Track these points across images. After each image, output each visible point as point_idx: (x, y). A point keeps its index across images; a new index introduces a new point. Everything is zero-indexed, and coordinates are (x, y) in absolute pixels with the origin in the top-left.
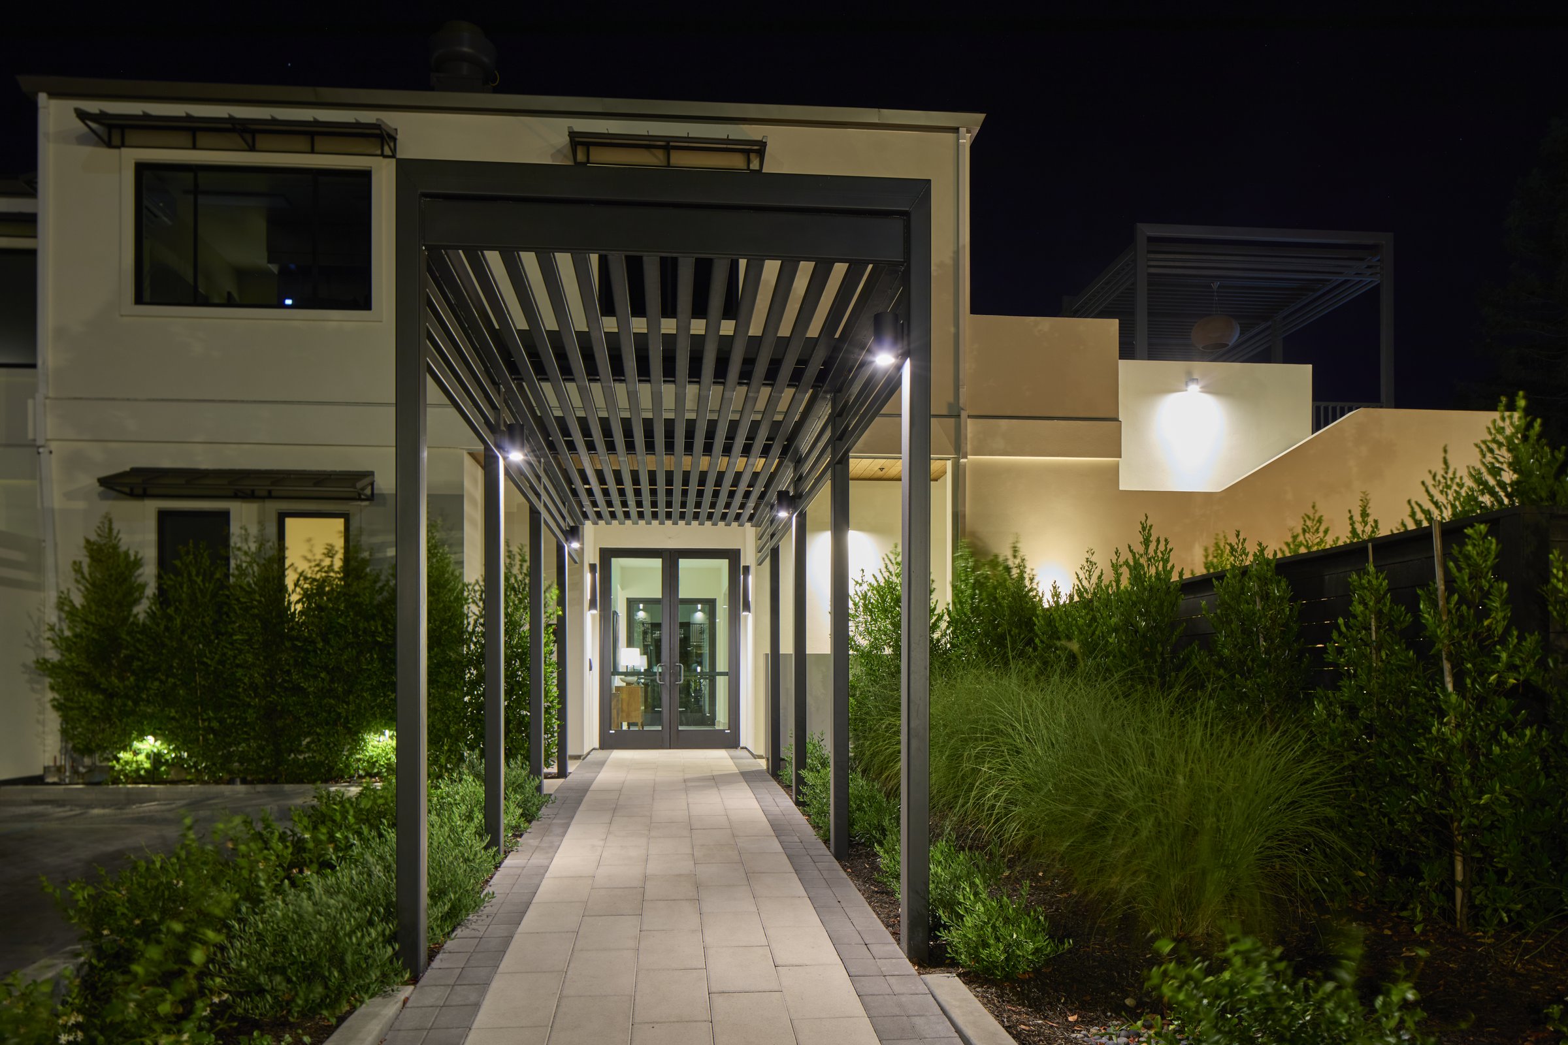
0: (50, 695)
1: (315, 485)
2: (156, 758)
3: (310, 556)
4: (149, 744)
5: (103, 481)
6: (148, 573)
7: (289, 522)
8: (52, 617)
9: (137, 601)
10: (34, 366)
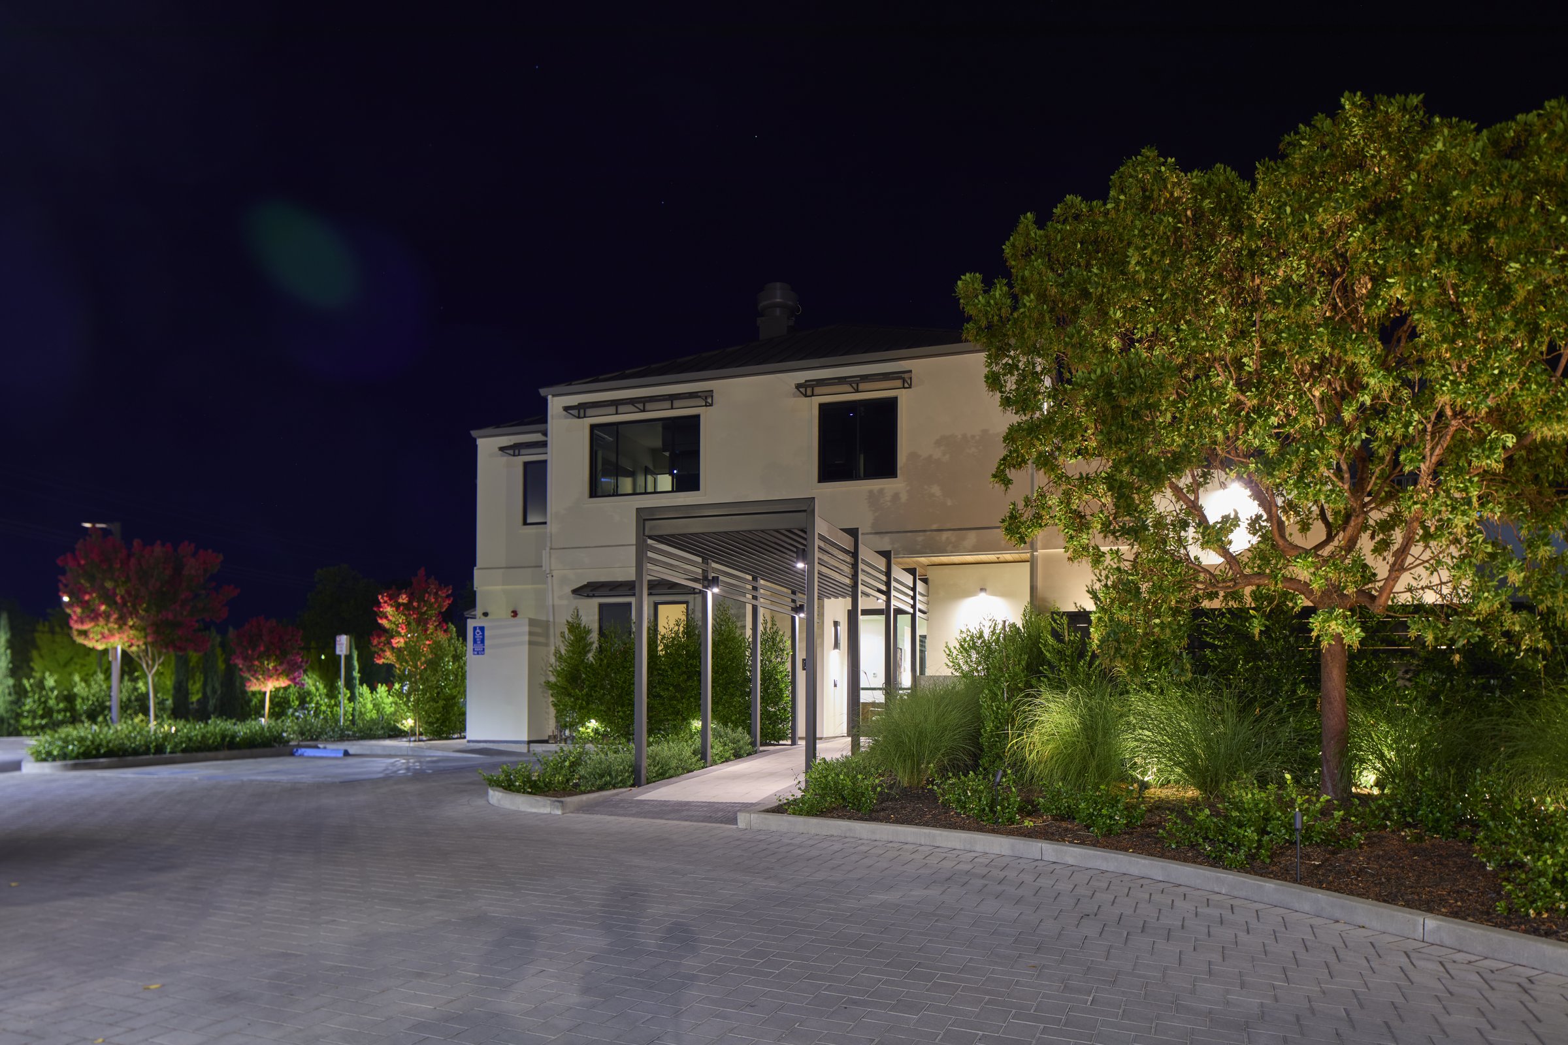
0: (551, 699)
1: (669, 588)
2: (596, 731)
3: (667, 626)
4: (593, 724)
5: (575, 592)
6: (594, 637)
7: (660, 607)
8: (553, 660)
9: (589, 651)
10: (545, 523)
